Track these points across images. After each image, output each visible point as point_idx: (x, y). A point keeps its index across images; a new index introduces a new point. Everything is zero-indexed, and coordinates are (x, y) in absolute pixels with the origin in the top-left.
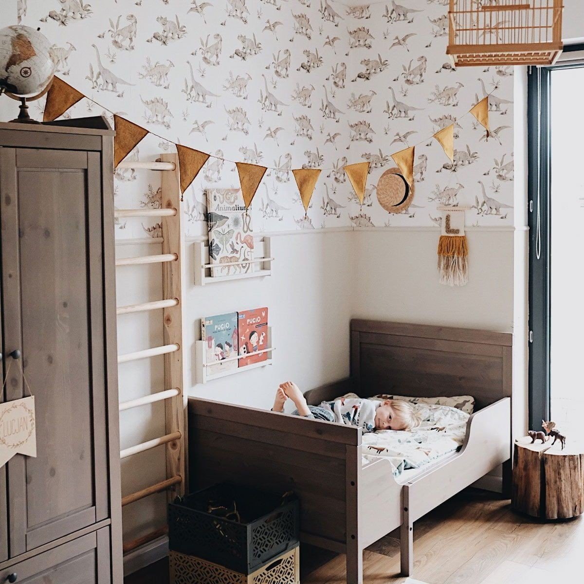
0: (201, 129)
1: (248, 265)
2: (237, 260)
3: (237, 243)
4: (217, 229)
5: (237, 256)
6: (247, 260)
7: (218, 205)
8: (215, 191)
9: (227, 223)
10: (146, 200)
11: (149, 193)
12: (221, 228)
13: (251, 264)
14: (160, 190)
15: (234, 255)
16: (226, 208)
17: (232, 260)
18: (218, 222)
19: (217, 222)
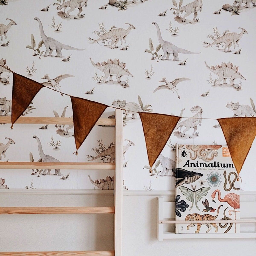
0: (171, 86)
1: (229, 225)
2: (213, 218)
3: (214, 201)
4: (184, 185)
5: (214, 214)
6: (228, 219)
7: (188, 161)
8: (184, 147)
9: (200, 180)
10: (95, 154)
11: (98, 147)
12: (191, 184)
13: (234, 225)
14: (112, 145)
15: (209, 213)
16: (199, 165)
17: (205, 218)
18: (186, 178)
19: (184, 179)
